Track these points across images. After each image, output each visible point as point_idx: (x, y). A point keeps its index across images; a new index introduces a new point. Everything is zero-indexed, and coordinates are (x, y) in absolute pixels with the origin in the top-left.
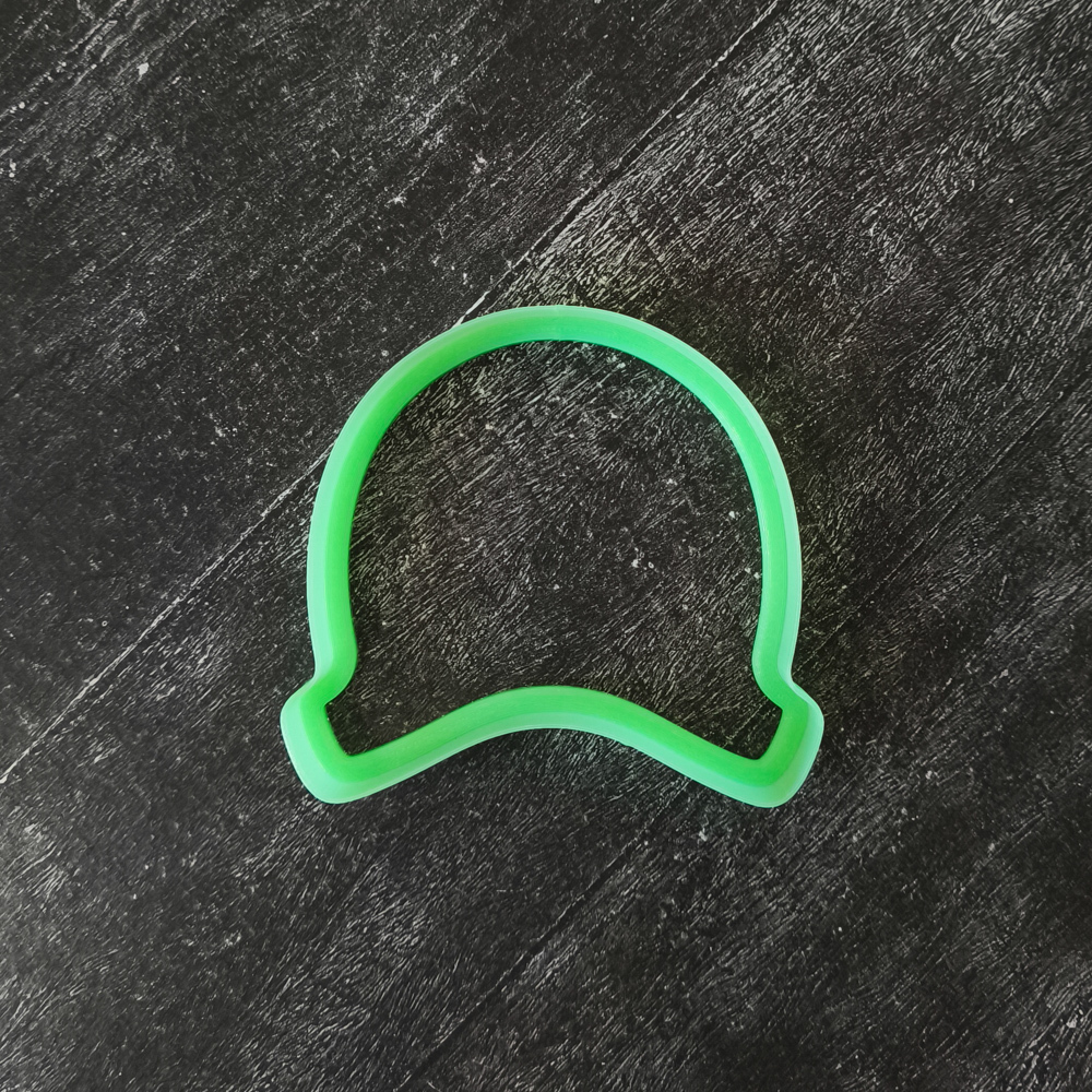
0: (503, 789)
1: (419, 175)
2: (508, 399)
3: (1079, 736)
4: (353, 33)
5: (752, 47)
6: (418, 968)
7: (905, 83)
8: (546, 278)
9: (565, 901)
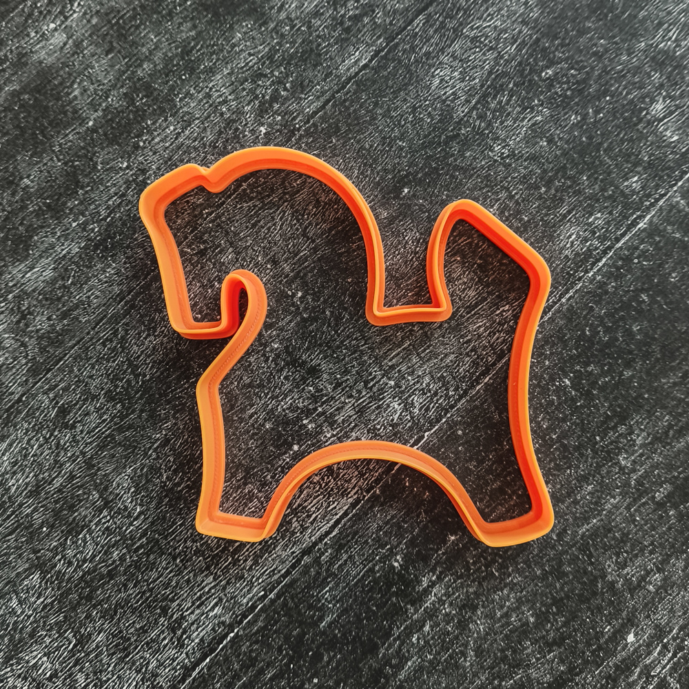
0: (384, 158)
2: (379, 401)
5: (211, 642)
7: (107, 615)
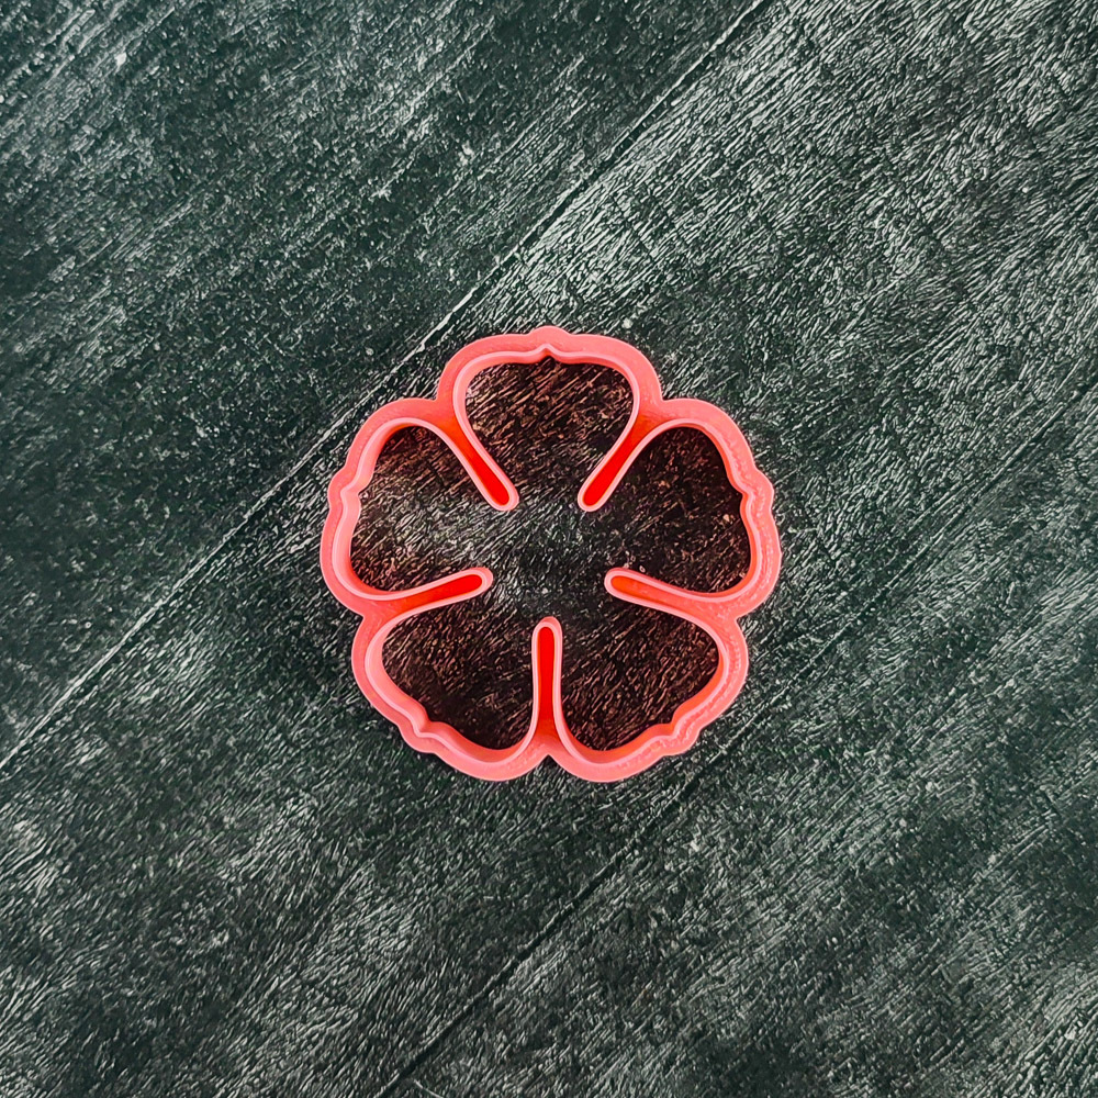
1: (404, 166)
3: (1086, 747)
4: (334, 19)
6: (405, 971)
8: (535, 274)
9: (553, 908)
